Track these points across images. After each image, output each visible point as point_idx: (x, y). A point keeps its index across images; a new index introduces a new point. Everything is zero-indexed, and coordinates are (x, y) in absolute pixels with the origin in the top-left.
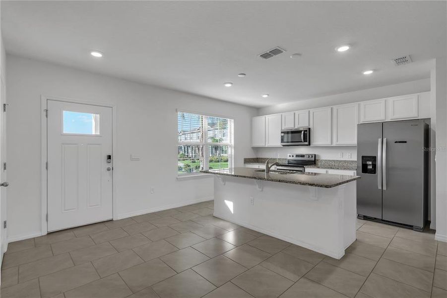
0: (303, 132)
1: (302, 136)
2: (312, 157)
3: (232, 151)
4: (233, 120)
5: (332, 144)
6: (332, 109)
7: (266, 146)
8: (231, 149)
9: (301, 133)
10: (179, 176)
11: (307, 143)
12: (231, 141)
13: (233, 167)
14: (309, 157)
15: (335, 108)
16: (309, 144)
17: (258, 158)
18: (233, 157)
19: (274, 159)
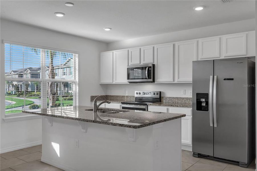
0: (147, 69)
1: (146, 72)
2: (157, 94)
3: (76, 88)
4: (77, 55)
5: (174, 80)
6: (174, 45)
7: (114, 83)
8: (76, 86)
9: (146, 69)
10: (6, 116)
11: (151, 80)
12: (75, 77)
13: (77, 105)
14: (154, 94)
15: (177, 44)
16: (154, 81)
17: (107, 96)
18: (77, 94)
19: (123, 97)
